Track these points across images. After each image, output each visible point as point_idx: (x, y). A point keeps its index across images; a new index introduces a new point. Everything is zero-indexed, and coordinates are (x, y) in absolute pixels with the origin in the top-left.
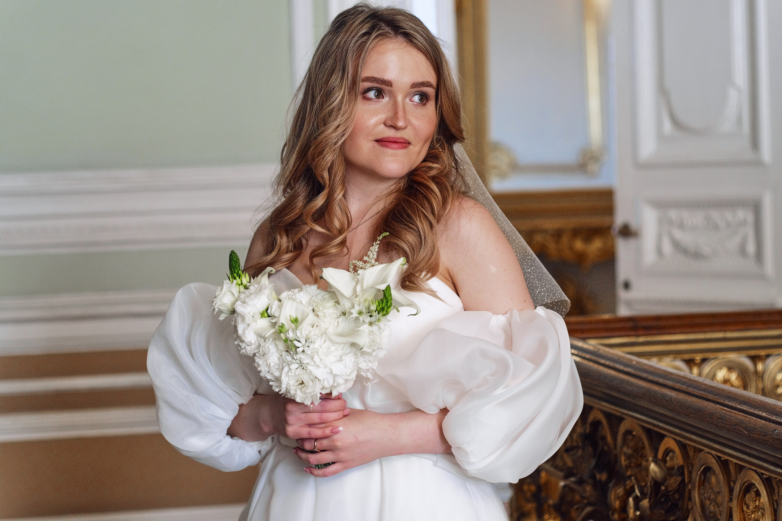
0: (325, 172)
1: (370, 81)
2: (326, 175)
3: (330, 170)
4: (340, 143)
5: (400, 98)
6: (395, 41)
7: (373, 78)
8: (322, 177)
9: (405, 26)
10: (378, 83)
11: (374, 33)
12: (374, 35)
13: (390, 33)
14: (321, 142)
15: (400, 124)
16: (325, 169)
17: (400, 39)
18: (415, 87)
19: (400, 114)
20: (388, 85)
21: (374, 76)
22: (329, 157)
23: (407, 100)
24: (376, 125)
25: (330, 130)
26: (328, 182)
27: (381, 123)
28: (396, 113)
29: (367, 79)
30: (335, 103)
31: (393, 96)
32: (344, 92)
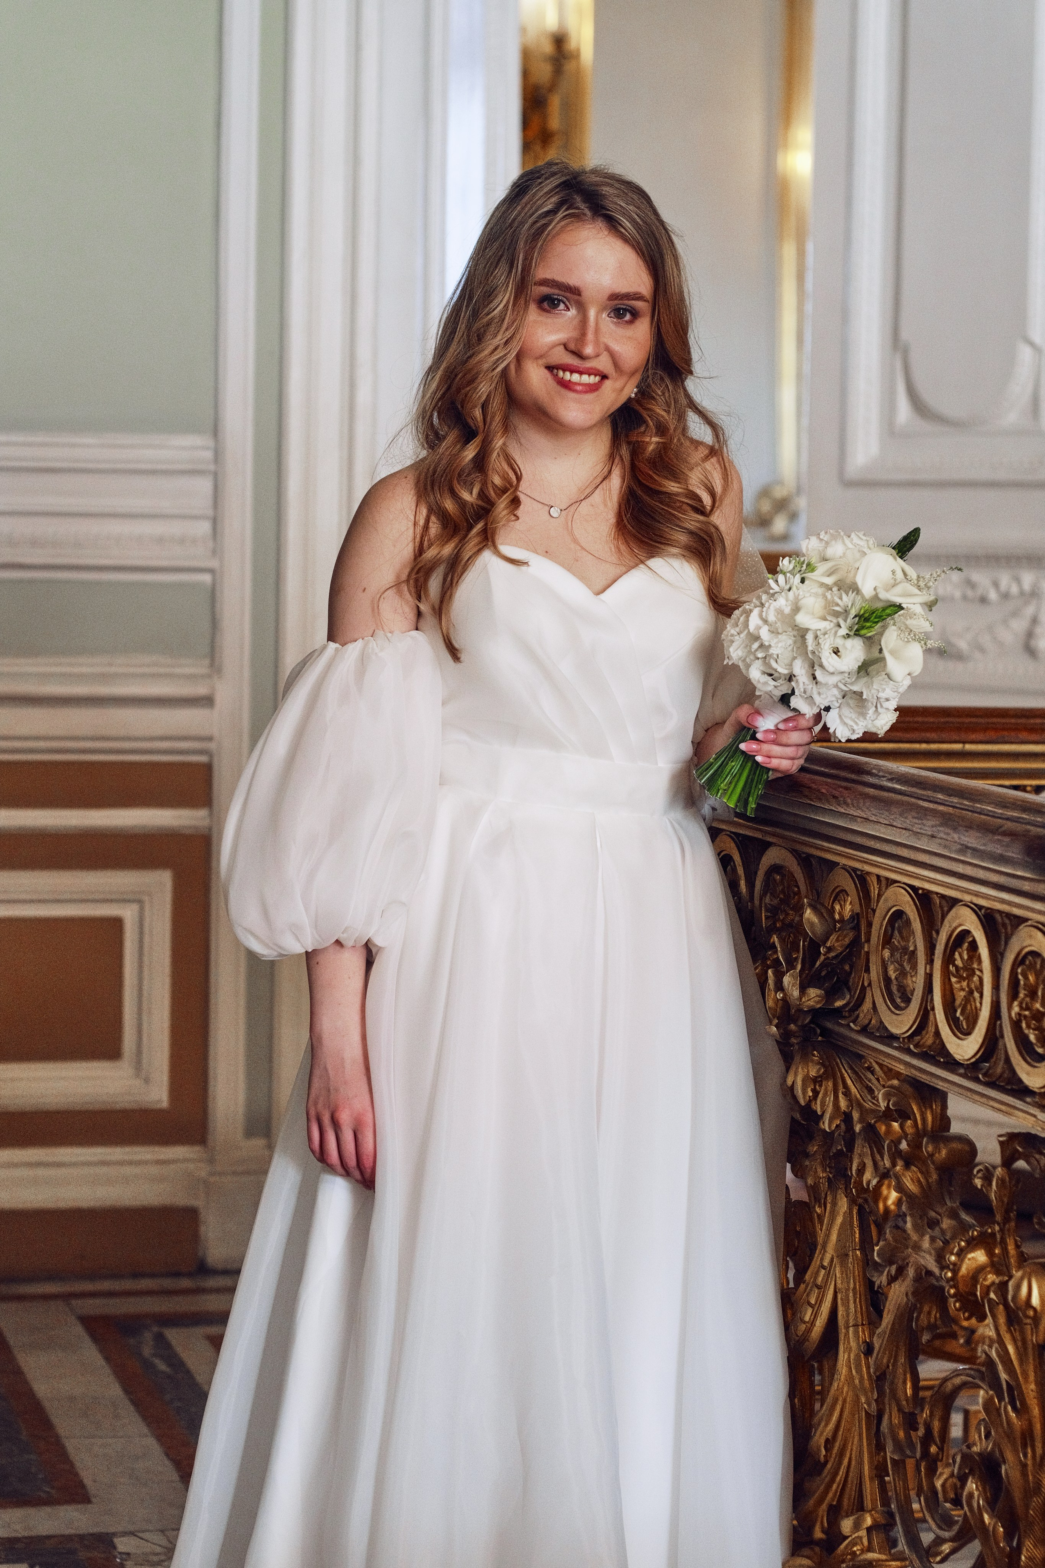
0: (477, 409)
1: (548, 286)
2: (478, 413)
3: (484, 407)
4: (499, 369)
5: (592, 313)
6: (591, 226)
7: (554, 281)
8: (474, 419)
9: (611, 206)
10: (560, 289)
11: (561, 212)
12: (560, 215)
13: (585, 215)
14: (472, 369)
15: (589, 350)
16: (476, 407)
17: (600, 224)
18: (615, 299)
19: (590, 336)
20: (574, 294)
21: (556, 279)
22: (484, 388)
23: (604, 316)
24: (554, 345)
25: (486, 352)
26: (481, 424)
27: (560, 344)
28: (583, 334)
29: (545, 282)
30: (496, 312)
31: (582, 308)
32: (509, 298)
